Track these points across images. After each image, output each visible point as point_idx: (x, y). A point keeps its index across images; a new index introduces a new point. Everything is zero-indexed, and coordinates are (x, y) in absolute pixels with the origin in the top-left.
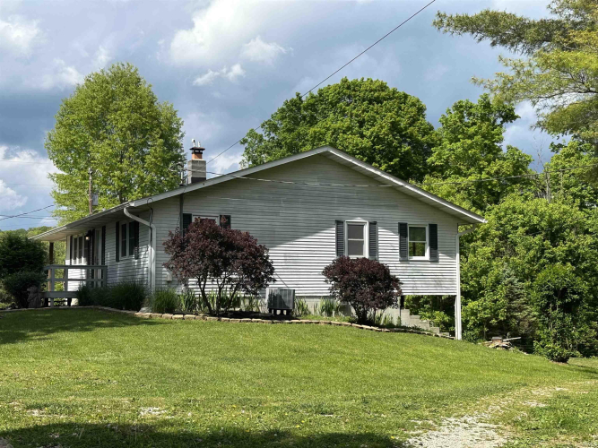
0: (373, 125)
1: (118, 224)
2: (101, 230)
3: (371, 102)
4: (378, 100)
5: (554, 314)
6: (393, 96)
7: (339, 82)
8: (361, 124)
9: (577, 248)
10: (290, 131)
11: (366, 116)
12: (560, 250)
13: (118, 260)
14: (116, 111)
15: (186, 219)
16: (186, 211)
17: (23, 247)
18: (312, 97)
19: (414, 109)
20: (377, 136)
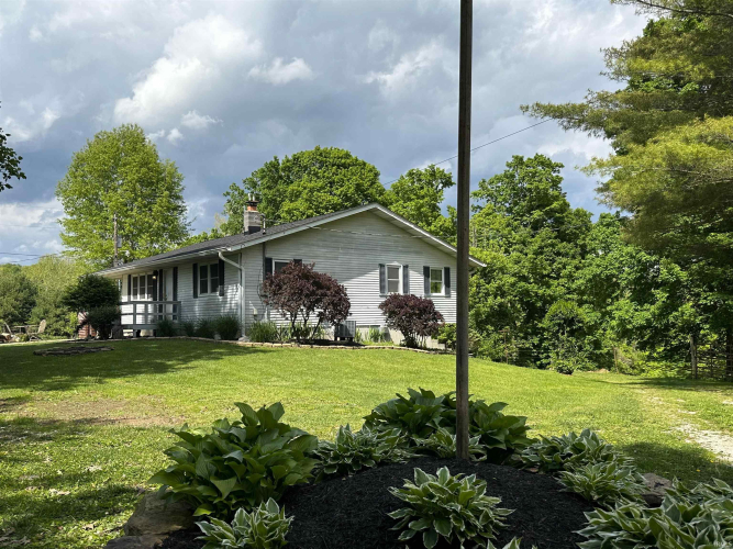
0: (342, 186)
1: (195, 266)
2: (171, 273)
3: (339, 167)
4: (345, 166)
5: (564, 337)
6: (356, 163)
7: (314, 150)
8: (332, 183)
9: (503, 285)
10: (269, 188)
11: (336, 178)
12: (493, 286)
13: (195, 296)
14: (125, 165)
15: (268, 262)
16: (267, 256)
17: (101, 285)
18: (288, 161)
19: (372, 174)
20: (346, 195)
